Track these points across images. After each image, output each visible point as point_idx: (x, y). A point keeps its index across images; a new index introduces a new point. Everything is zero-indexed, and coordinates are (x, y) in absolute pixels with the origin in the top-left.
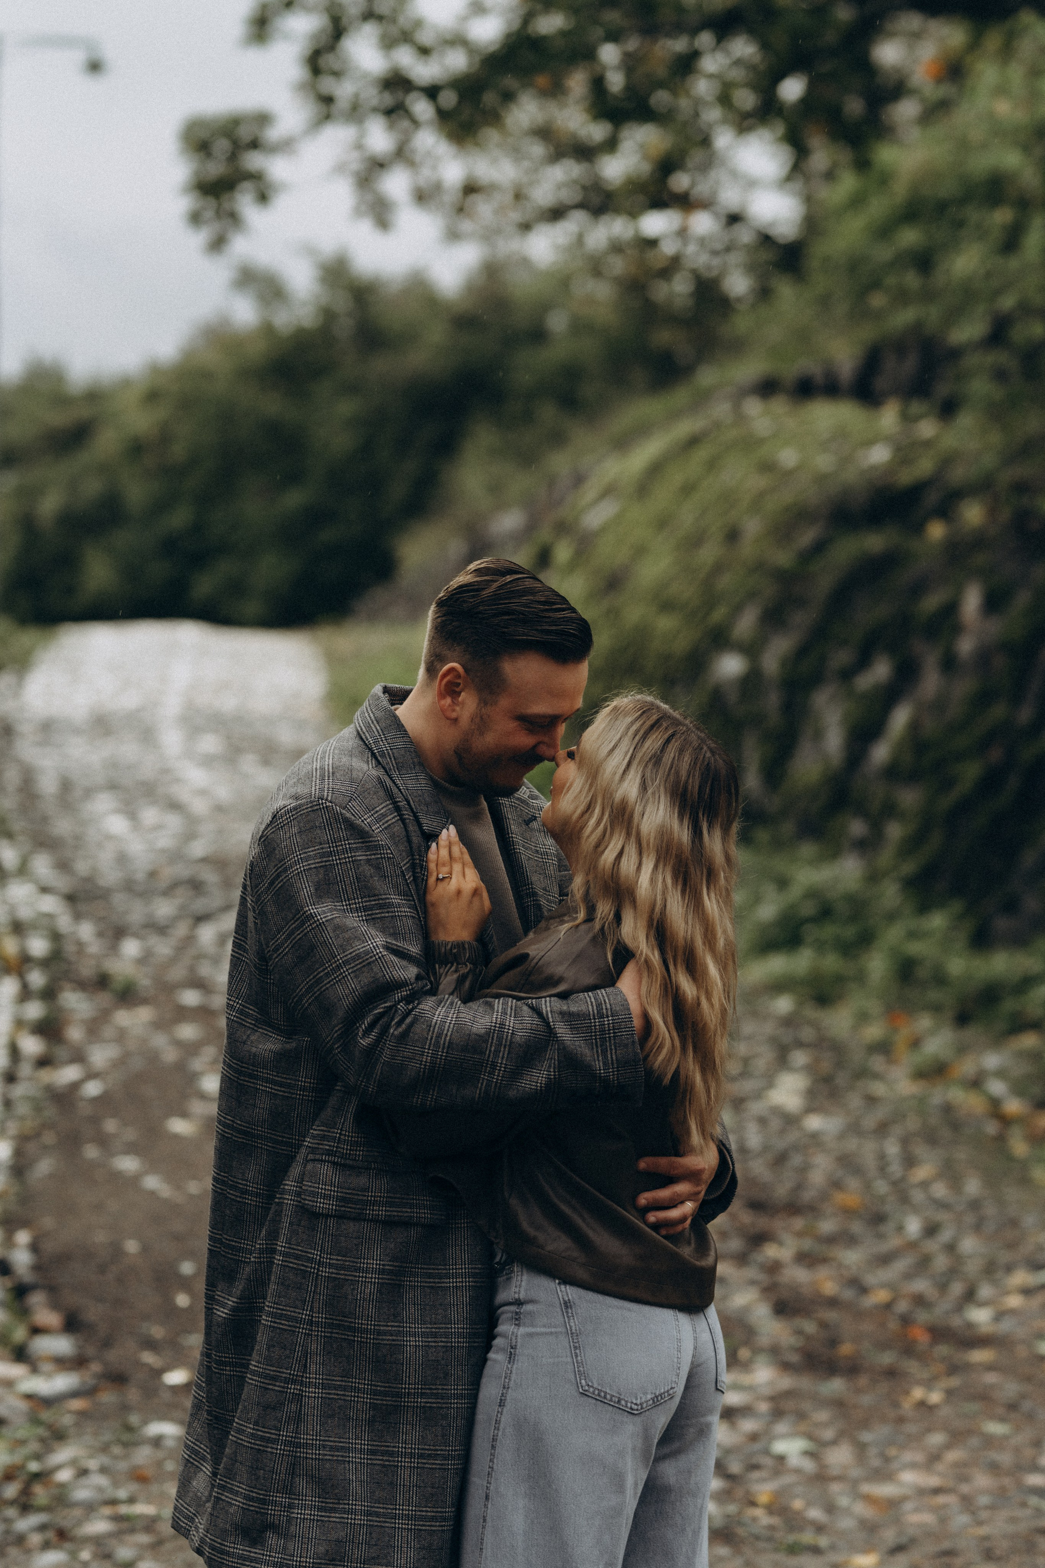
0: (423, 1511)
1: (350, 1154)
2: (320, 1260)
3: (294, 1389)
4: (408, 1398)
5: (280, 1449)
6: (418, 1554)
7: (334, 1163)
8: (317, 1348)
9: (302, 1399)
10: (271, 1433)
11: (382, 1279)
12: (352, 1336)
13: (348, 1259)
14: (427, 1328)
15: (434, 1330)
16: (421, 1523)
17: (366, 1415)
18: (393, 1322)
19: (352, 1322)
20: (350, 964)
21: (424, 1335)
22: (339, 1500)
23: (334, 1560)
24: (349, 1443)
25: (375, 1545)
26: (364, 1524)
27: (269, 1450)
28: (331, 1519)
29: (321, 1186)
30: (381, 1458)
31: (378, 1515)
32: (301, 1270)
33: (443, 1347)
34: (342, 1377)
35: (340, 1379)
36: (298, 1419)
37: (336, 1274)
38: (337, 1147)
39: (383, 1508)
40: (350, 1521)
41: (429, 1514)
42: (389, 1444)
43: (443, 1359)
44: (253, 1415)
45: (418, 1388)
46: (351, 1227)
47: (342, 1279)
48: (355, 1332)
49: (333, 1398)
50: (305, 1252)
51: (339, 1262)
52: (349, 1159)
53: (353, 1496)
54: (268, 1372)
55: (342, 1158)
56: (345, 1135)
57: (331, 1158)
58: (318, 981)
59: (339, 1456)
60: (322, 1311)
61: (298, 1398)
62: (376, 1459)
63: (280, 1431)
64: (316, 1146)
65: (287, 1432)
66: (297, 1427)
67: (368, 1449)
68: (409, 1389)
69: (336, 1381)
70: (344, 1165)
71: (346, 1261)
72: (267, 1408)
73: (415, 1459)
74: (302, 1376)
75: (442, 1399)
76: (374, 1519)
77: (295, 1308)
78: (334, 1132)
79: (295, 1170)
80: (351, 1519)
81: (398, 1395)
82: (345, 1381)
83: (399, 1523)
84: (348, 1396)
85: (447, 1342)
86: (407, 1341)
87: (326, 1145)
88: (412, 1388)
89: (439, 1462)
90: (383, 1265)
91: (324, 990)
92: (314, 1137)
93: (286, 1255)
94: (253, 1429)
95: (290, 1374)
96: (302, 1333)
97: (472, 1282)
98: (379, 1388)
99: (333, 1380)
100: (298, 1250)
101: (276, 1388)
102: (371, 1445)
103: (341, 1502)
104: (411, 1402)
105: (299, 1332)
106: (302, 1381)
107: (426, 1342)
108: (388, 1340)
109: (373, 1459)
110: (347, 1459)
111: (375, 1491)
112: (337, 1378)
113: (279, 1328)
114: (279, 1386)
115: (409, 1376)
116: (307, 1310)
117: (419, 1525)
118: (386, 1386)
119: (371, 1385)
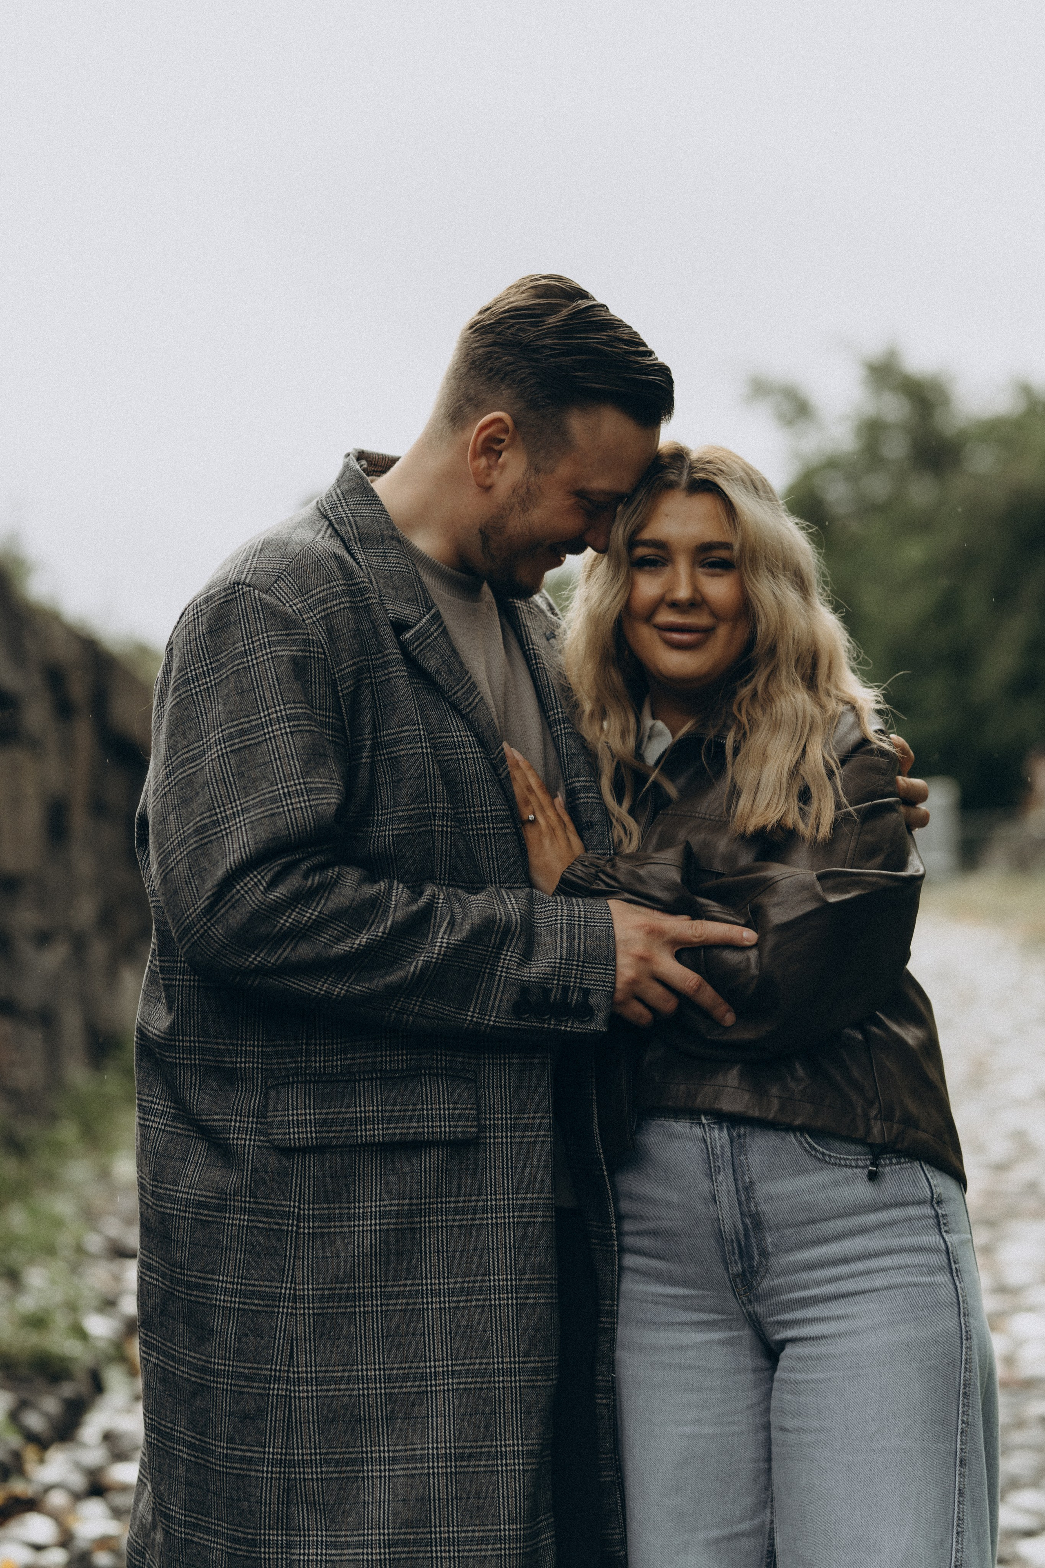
0: (468, 1531)
1: (325, 1067)
2: (299, 1212)
3: (278, 1389)
4: (435, 1380)
5: (267, 1472)
7: (303, 1082)
8: (305, 1331)
9: (290, 1401)
10: (255, 1451)
11: (385, 1224)
12: (352, 1306)
13: (337, 1205)
14: (456, 1283)
15: (465, 1285)
16: (467, 1547)
17: (382, 1411)
18: (406, 1279)
21: (449, 1293)
22: (353, 1530)
24: (360, 1451)
26: (385, 1559)
27: (253, 1473)
28: (344, 1558)
29: (290, 1112)
30: (406, 1466)
31: (405, 1543)
32: (277, 1230)
33: (479, 1306)
34: (342, 1365)
35: (341, 1368)
36: (287, 1429)
37: (322, 1228)
38: (305, 1062)
39: (414, 1533)
40: (365, 1557)
41: (477, 1534)
42: (415, 1446)
43: (477, 1321)
45: (446, 1364)
46: (339, 1162)
47: (332, 1233)
48: (355, 1302)
49: (332, 1396)
50: (278, 1206)
51: (326, 1212)
52: (324, 1073)
53: (370, 1523)
54: (242, 1370)
55: (313, 1075)
57: (301, 1078)
59: (348, 1471)
60: (308, 1281)
61: (286, 1400)
62: (401, 1470)
63: (265, 1447)
65: (274, 1448)
66: (287, 1440)
67: (389, 1457)
68: (432, 1365)
69: (335, 1371)
70: (320, 1083)
71: (335, 1209)
73: (451, 1461)
74: (288, 1372)
75: (480, 1377)
76: (399, 1550)
77: (271, 1281)
80: (367, 1554)
81: (422, 1377)
82: (349, 1371)
83: (438, 1553)
84: (354, 1390)
85: (484, 1300)
86: (428, 1303)
87: (293, 1062)
88: (439, 1366)
89: (483, 1460)
90: (385, 1206)
93: (251, 1212)
94: (227, 1448)
95: (271, 1370)
96: (283, 1313)
97: (518, 1217)
98: (395, 1372)
99: (331, 1371)
100: (268, 1204)
101: (256, 1392)
102: (393, 1452)
103: (356, 1532)
104: (440, 1385)
105: (278, 1313)
106: (288, 1377)
107: (455, 1302)
108: (402, 1304)
109: (397, 1470)
110: (361, 1475)
111: (400, 1513)
112: (337, 1368)
113: (252, 1311)
114: (258, 1388)
115: (434, 1351)
116: (287, 1283)
117: (464, 1551)
118: (404, 1368)
119: (384, 1369)
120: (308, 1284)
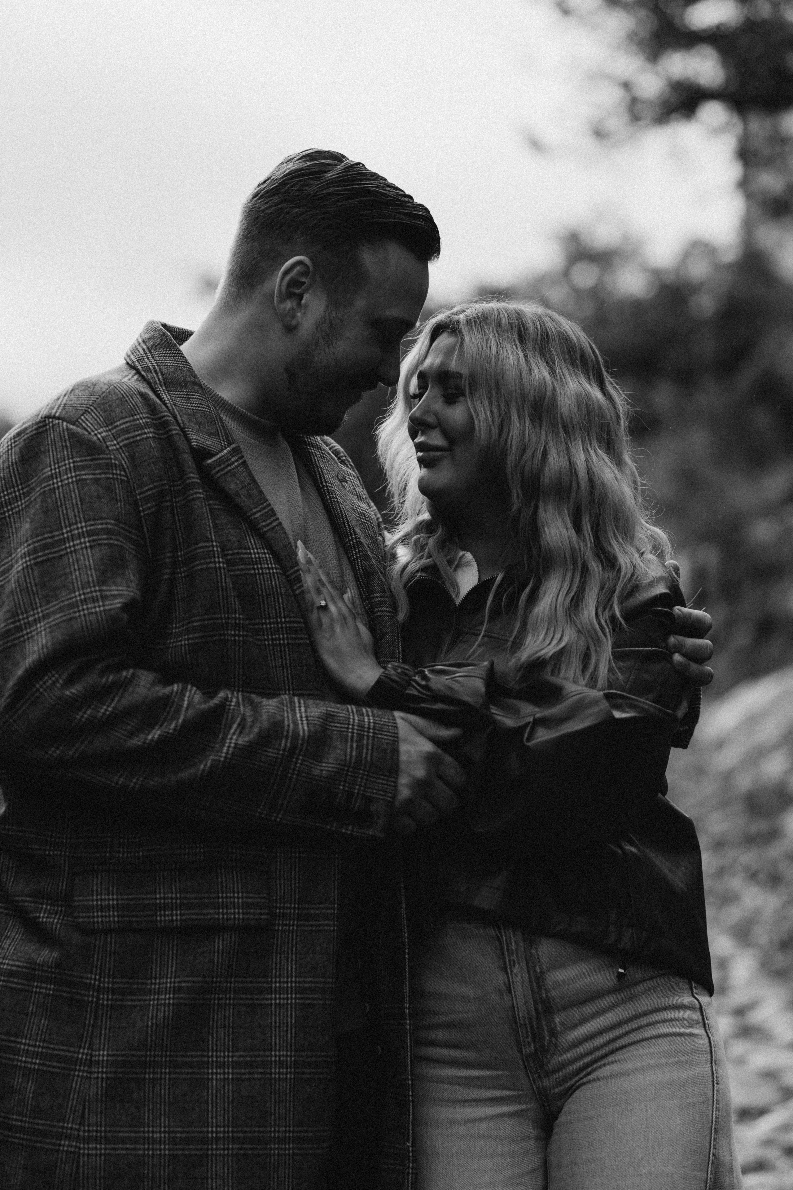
2: (99, 986)
3: (69, 1146)
4: (216, 1144)
8: (97, 1093)
9: (81, 1159)
11: (178, 998)
12: (142, 1073)
15: (249, 1059)
17: (164, 1171)
18: (193, 1050)
19: (142, 1056)
29: (94, 897)
33: (260, 1078)
34: (130, 1127)
35: (128, 1129)
37: (121, 1000)
43: (259, 1095)
45: (229, 1132)
46: (137, 940)
47: (130, 1005)
48: (146, 1068)
49: (119, 1154)
50: (80, 977)
51: (124, 986)
54: (36, 1127)
60: (104, 1048)
68: (216, 1132)
69: (123, 1132)
74: (79, 1130)
75: (258, 1144)
77: (70, 1046)
81: (204, 1141)
82: (136, 1132)
84: (140, 1149)
85: (265, 1073)
86: (213, 1074)
87: (95, 853)
88: (220, 1132)
90: (179, 982)
93: (57, 982)
95: (63, 1127)
96: (78, 1076)
98: (178, 1135)
99: (119, 1132)
100: (69, 976)
101: (47, 1146)
104: (220, 1149)
105: (74, 1075)
106: (80, 1136)
107: (239, 1073)
108: (188, 1073)
112: (125, 1129)
113: (51, 1072)
114: (49, 1144)
115: (216, 1117)
116: (84, 1048)
118: (188, 1132)
119: (169, 1132)
120: (101, 1050)
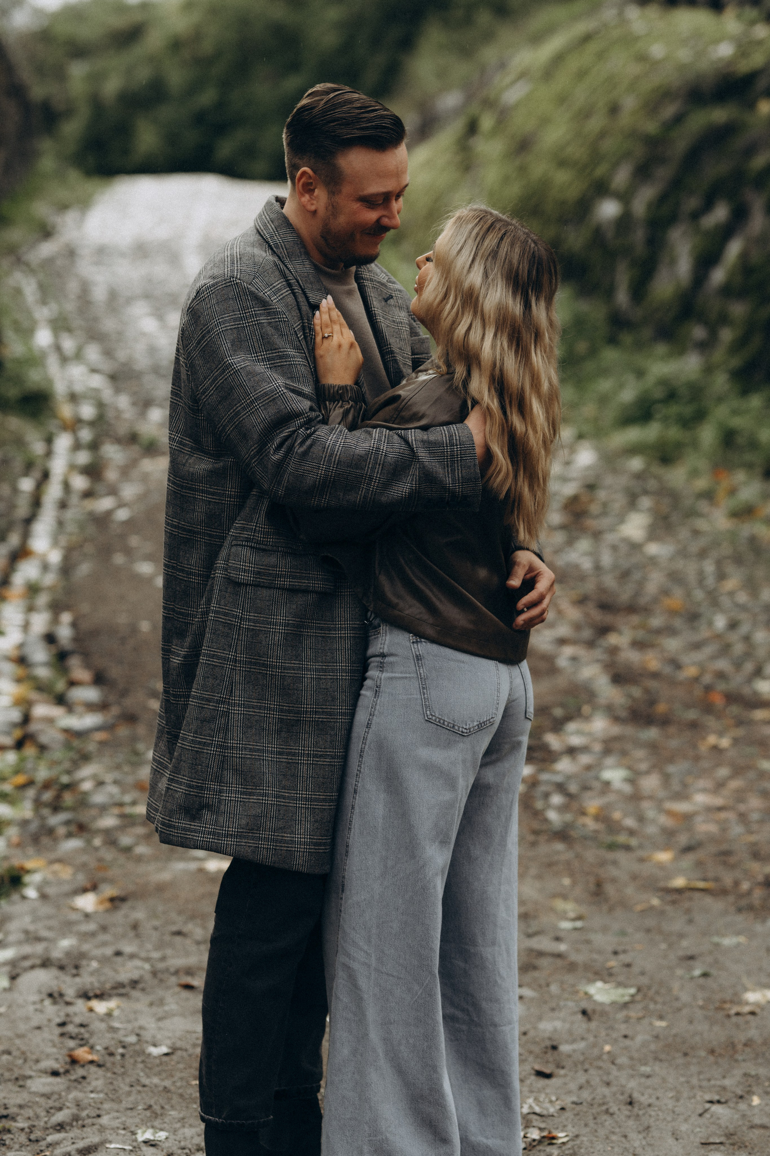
0: (317, 795)
1: (263, 541)
2: (241, 616)
3: (223, 708)
4: (306, 715)
5: (213, 751)
6: (313, 825)
7: (251, 547)
8: (240, 679)
9: (229, 715)
10: (207, 739)
11: (287, 630)
12: (265, 670)
13: (262, 616)
14: (319, 665)
15: (324, 668)
16: (315, 803)
17: (275, 727)
18: (295, 660)
19: (265, 661)
20: (260, 400)
21: (317, 670)
22: (256, 786)
23: (253, 829)
24: (263, 746)
25: (282, 819)
26: (274, 804)
27: (205, 751)
28: (251, 800)
29: (242, 563)
30: (286, 757)
31: (284, 797)
32: (228, 623)
33: (331, 679)
34: (258, 699)
35: (257, 701)
36: (226, 729)
37: (253, 626)
38: (253, 536)
39: (288, 793)
40: (264, 801)
41: (321, 797)
42: (292, 747)
43: (331, 687)
44: (193, 727)
45: (313, 708)
46: (265, 593)
47: (258, 630)
48: (267, 668)
49: (251, 715)
50: (231, 611)
51: (256, 618)
52: (262, 544)
53: (266, 784)
54: (204, 696)
55: (257, 543)
56: (259, 527)
57: (249, 544)
58: (237, 414)
59: (256, 755)
60: (244, 653)
61: (227, 714)
62: (283, 758)
63: (214, 738)
64: (238, 535)
65: (218, 738)
66: (226, 735)
67: (277, 751)
68: (306, 708)
69: (253, 702)
70: (259, 549)
71: (261, 617)
72: (204, 721)
73: (311, 758)
74: (229, 699)
75: (330, 716)
76: (281, 800)
77: (224, 650)
78: (251, 525)
79: (223, 553)
80: (265, 800)
81: (299, 712)
82: (260, 703)
83: (300, 804)
84: (262, 713)
85: (334, 676)
86: (305, 674)
87: (246, 534)
88: (309, 708)
89: (328, 760)
90: (288, 620)
91: (242, 420)
92: (236, 529)
93: (216, 612)
94: (193, 737)
95: (220, 697)
96: (229, 668)
97: (352, 633)
98: (285, 708)
99: (251, 702)
100: (226, 609)
101: (210, 707)
102: (279, 748)
103: (258, 788)
104: (308, 718)
105: (226, 667)
106: (229, 702)
107: (319, 675)
108: (292, 673)
109: (280, 758)
110: (262, 758)
111: (282, 781)
112: (254, 701)
113: (212, 665)
114: (212, 706)
115: (307, 699)
116: (232, 652)
117: (314, 805)
118: (289, 707)
119: (279, 706)
120: (243, 655)
